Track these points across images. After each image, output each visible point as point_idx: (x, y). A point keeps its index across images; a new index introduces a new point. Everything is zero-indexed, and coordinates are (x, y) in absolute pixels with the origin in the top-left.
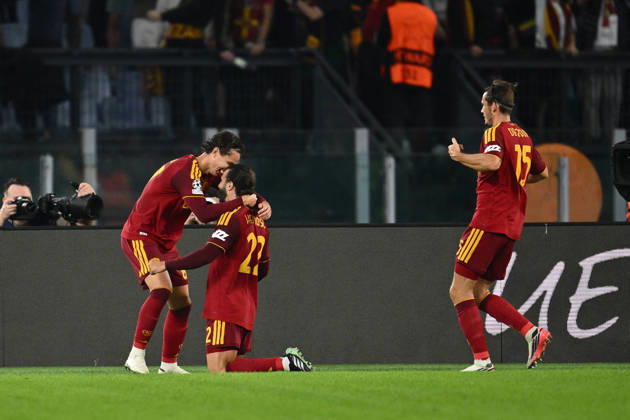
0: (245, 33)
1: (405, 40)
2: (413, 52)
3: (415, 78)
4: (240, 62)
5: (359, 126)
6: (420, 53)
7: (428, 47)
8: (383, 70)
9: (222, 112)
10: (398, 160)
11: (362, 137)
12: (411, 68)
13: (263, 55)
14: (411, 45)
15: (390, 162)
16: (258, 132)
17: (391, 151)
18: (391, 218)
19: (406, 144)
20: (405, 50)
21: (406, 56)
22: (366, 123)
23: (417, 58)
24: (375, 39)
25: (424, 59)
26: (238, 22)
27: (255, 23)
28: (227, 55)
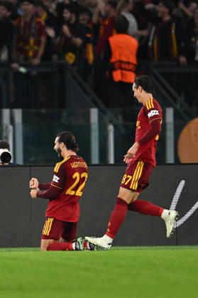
0: (31, 54)
1: (120, 56)
2: (125, 63)
3: (125, 78)
4: (22, 70)
5: (92, 107)
6: (128, 63)
7: (133, 59)
8: (108, 73)
9: (12, 99)
10: (115, 127)
11: (94, 113)
12: (124, 72)
13: (39, 66)
14: (124, 59)
15: (111, 128)
16: (34, 111)
17: (111, 122)
18: (112, 161)
19: (120, 118)
20: (121, 62)
21: (121, 65)
22: (96, 105)
23: (127, 66)
24: (102, 56)
25: (131, 67)
26: (27, 47)
27: (36, 48)
28: (15, 65)
